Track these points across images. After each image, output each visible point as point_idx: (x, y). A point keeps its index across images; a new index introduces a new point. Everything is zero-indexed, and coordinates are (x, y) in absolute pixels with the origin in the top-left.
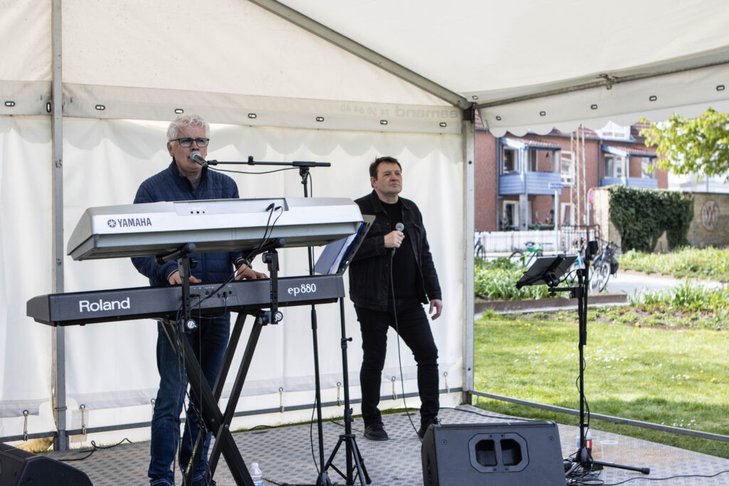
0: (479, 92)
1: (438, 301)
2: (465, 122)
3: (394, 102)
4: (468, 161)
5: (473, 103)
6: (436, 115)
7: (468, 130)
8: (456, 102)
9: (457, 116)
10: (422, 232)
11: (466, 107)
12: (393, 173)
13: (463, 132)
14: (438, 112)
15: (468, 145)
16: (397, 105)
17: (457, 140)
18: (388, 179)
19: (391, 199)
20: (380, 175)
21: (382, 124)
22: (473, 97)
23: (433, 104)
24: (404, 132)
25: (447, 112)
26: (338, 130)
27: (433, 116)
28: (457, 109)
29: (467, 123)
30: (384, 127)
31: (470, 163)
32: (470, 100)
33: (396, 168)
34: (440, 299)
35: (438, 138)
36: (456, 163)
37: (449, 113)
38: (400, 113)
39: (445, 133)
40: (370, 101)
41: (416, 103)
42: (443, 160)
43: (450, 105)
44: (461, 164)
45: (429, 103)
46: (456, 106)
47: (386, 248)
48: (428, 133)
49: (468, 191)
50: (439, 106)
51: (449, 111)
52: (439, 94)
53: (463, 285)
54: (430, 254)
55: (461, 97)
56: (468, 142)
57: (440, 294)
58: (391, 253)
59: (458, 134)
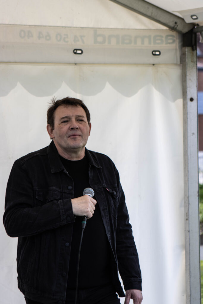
0: (198, 9)
1: (136, 291)
2: (184, 48)
3: (91, 26)
4: (189, 97)
5: (193, 25)
6: (146, 41)
7: (188, 60)
8: (172, 24)
9: (174, 41)
10: (119, 196)
11: (185, 30)
12: (74, 120)
13: (183, 62)
14: (149, 37)
15: (188, 78)
16: (95, 29)
17: (175, 72)
18: (66, 127)
19: (73, 155)
20: (57, 122)
21: (75, 53)
22: (192, 16)
23: (143, 27)
24: (105, 64)
25: (162, 37)
26: (15, 62)
27: (143, 43)
28: (174, 33)
29: (187, 50)
30: (78, 58)
31: (192, 100)
32: (189, 20)
33: (80, 112)
34: (140, 289)
35: (150, 69)
36: (174, 100)
37: (164, 39)
38: (100, 39)
39: (159, 64)
40: (59, 24)
41: (120, 27)
42: (157, 97)
43: (165, 28)
44: (180, 101)
45: (139, 26)
46: (172, 29)
47: (75, 215)
48: (136, 64)
49: (189, 134)
50: (150, 30)
51: (164, 35)
52: (149, 14)
53: (186, 252)
54: (130, 226)
55: (179, 18)
56: (188, 74)
57: (140, 282)
58: (81, 225)
59: (176, 64)
